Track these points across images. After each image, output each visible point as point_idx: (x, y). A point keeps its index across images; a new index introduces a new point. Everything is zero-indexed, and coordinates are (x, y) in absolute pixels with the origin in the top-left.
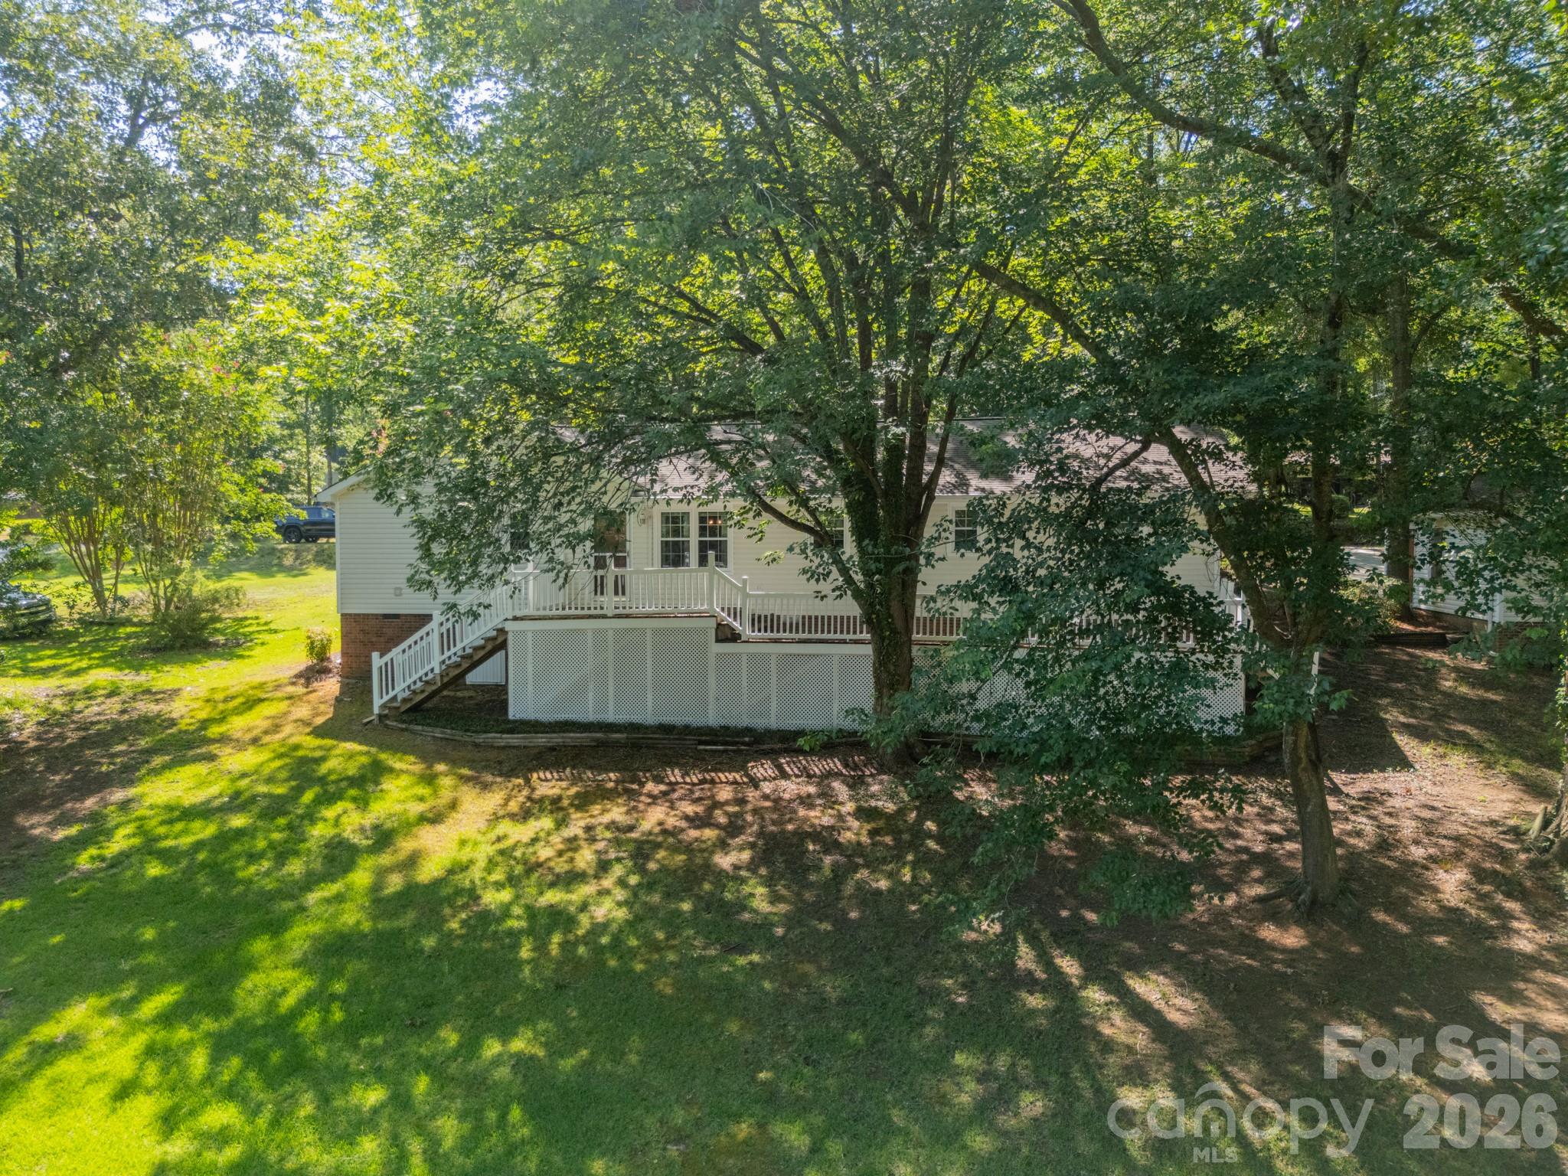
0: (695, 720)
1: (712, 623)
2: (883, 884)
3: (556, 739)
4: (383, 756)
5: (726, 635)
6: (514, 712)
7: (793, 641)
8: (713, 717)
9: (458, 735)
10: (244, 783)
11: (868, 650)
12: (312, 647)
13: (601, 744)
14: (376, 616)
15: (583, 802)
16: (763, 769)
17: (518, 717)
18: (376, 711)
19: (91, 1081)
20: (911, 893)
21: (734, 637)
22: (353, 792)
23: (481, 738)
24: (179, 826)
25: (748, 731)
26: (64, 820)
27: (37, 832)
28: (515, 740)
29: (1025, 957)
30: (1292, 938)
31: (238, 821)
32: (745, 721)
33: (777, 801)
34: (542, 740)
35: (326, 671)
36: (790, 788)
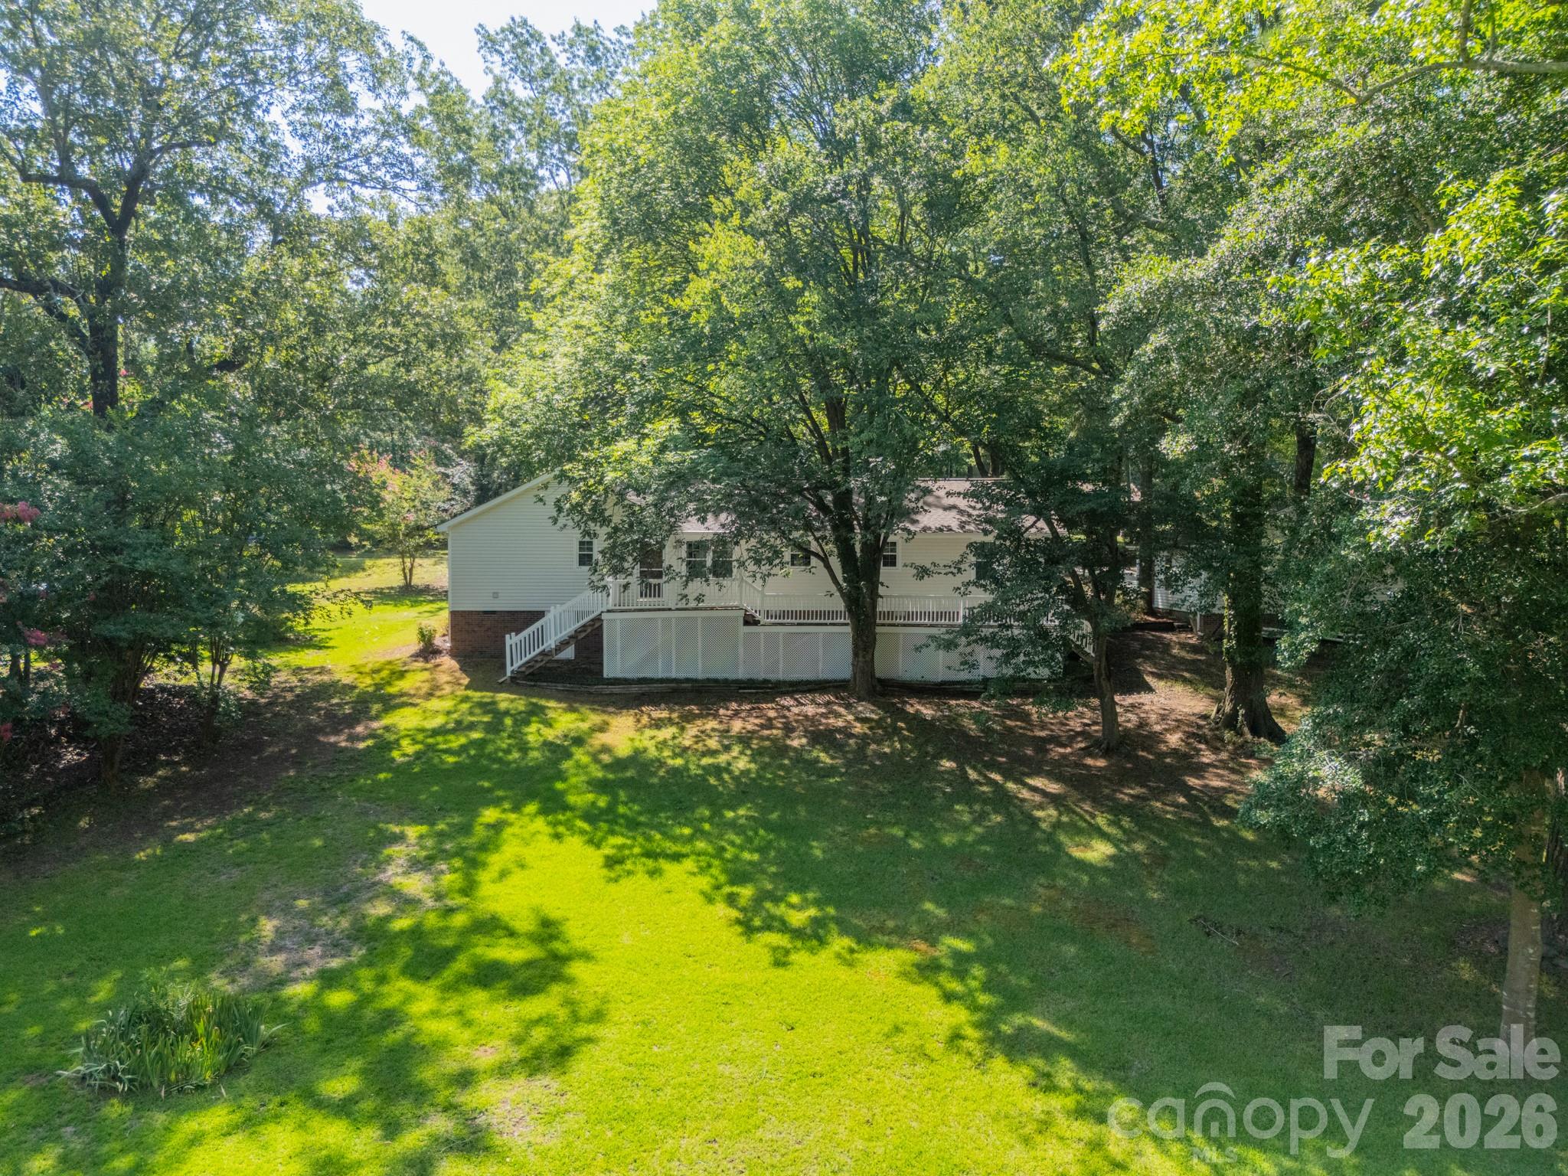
0: (731, 675)
1: (742, 613)
2: (887, 750)
3: (645, 688)
4: (534, 700)
5: (750, 621)
6: (607, 673)
7: (792, 625)
8: (741, 674)
9: (576, 687)
10: (455, 716)
11: (848, 629)
12: (423, 636)
13: (675, 691)
14: (478, 612)
15: (689, 718)
16: (787, 701)
17: (611, 675)
18: (509, 674)
19: (534, 834)
20: (903, 752)
21: (756, 623)
22: (534, 719)
23: (593, 689)
24: (440, 739)
25: (766, 681)
26: (353, 738)
27: (343, 744)
28: (616, 689)
29: (973, 775)
30: (1101, 763)
31: (476, 735)
32: (761, 676)
33: (806, 716)
34: (635, 689)
35: (437, 652)
36: (810, 710)
